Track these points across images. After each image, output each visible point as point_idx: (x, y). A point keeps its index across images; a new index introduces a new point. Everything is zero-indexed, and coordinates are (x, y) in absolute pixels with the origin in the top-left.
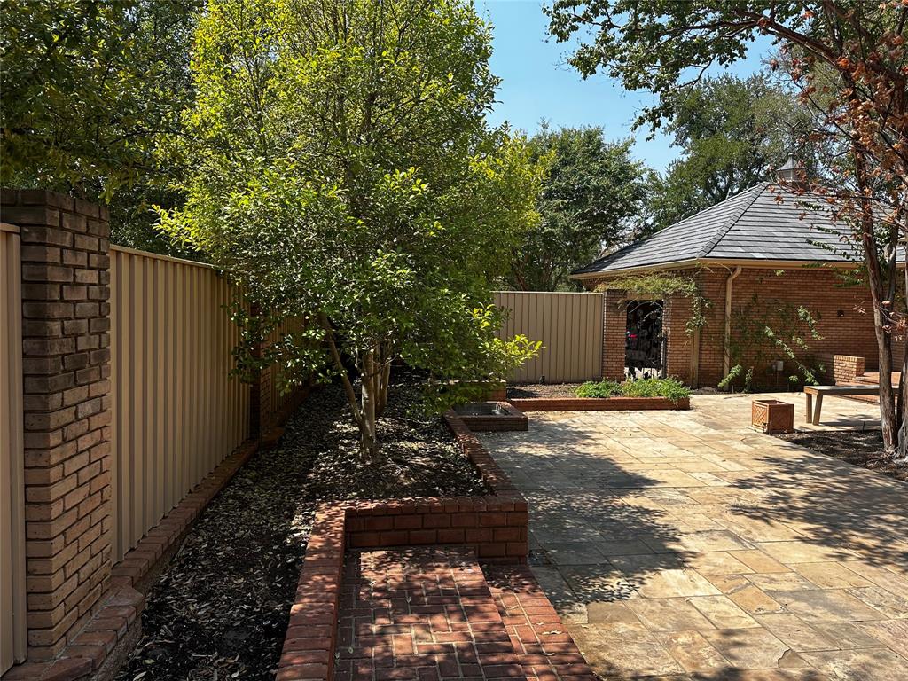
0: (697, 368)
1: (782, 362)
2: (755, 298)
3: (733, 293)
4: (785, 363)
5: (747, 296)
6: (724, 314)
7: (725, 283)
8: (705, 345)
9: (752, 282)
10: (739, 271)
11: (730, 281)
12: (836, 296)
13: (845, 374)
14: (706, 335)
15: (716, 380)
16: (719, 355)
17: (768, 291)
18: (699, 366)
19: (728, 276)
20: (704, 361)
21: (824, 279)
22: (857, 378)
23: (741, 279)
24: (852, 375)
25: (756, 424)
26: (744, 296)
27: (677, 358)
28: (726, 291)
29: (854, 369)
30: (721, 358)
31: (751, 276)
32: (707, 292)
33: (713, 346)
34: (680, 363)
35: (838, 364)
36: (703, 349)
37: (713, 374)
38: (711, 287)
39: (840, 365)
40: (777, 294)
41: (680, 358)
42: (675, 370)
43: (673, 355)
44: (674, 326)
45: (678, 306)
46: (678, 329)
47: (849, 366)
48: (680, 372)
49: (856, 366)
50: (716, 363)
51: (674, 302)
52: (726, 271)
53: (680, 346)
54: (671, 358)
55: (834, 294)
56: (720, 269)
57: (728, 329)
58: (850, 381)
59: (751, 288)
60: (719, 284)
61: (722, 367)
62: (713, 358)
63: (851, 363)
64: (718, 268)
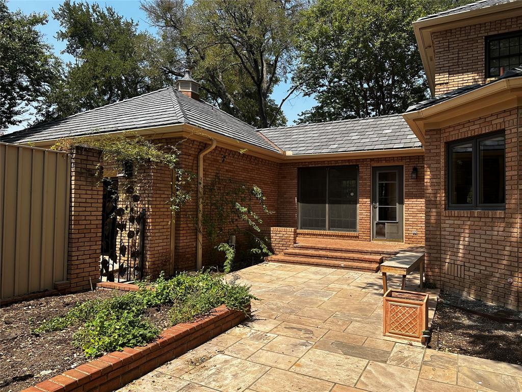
0: (173, 251)
1: (235, 236)
2: (217, 176)
3: (204, 170)
5: (212, 172)
7: (197, 158)
8: (183, 224)
10: (214, 147)
11: (201, 156)
12: (258, 179)
13: (282, 243)
14: (184, 213)
15: (191, 262)
16: (194, 234)
17: (225, 170)
18: (175, 249)
19: (200, 151)
20: (181, 241)
21: (254, 164)
22: (295, 245)
23: (208, 156)
24: (289, 243)
25: (397, 331)
26: (210, 173)
27: (158, 241)
28: (198, 167)
29: (291, 238)
30: (195, 237)
31: (215, 154)
32: (183, 166)
33: (189, 225)
34: (161, 248)
35: (275, 235)
36: (181, 229)
37: (189, 255)
38: (187, 160)
39: (277, 235)
40: (230, 174)
41: (161, 241)
42: (156, 256)
43: (154, 238)
44: (155, 203)
45: (159, 178)
46: (159, 206)
47: (286, 236)
48: (160, 258)
49: (293, 236)
50: (191, 243)
51: (156, 175)
52: (199, 146)
53: (161, 227)
54: (152, 242)
55: (258, 177)
56: (195, 142)
57: (201, 206)
58: (287, 248)
59: (215, 166)
60: (193, 158)
61: (196, 247)
62: (188, 238)
63: (288, 233)
64: (194, 141)
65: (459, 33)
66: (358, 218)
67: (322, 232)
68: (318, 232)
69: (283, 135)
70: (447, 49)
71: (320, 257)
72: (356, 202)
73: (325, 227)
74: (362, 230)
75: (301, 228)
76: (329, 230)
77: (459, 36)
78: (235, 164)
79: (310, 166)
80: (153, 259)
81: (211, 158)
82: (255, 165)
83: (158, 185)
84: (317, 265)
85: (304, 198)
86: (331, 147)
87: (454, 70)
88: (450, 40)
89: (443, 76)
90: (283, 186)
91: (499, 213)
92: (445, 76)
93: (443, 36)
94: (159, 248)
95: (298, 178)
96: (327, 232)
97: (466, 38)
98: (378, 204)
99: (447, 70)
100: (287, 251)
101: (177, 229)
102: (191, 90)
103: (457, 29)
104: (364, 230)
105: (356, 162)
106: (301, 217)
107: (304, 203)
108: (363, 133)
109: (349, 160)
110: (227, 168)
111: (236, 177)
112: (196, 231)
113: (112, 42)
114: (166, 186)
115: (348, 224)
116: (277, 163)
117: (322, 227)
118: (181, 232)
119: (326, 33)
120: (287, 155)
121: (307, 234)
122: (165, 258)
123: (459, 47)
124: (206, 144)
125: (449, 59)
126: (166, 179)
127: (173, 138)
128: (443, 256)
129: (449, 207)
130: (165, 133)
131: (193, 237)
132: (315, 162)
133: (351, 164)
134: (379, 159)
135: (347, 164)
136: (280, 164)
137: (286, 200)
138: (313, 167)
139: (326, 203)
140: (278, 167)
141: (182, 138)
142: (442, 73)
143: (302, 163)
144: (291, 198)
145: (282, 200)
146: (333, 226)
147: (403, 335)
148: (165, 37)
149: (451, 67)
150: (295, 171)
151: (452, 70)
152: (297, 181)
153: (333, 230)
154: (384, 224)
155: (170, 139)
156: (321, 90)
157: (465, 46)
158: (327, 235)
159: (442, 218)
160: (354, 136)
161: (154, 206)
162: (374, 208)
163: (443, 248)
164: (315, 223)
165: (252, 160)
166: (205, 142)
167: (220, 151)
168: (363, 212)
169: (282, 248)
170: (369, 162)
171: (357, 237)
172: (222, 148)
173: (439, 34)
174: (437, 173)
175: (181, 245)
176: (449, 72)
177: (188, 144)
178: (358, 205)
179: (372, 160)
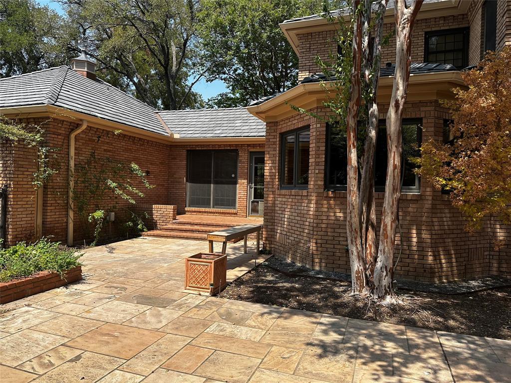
0: (41, 226)
1: (113, 213)
2: (93, 155)
3: (76, 149)
4: (115, 214)
5: (87, 152)
6: (68, 169)
7: (68, 137)
8: (50, 200)
9: (90, 140)
10: (84, 127)
11: (73, 136)
12: (145, 159)
13: (163, 219)
14: (52, 190)
15: (61, 237)
16: (65, 210)
17: (103, 150)
18: (43, 224)
19: (72, 131)
20: (48, 217)
21: (139, 144)
22: (174, 221)
23: (81, 135)
24: (169, 220)
25: (194, 285)
26: (84, 153)
27: (21, 216)
28: (69, 146)
29: (170, 215)
30: (66, 213)
31: (90, 134)
32: (51, 145)
33: (58, 202)
34: (24, 222)
35: (156, 212)
36: (48, 205)
37: (58, 230)
38: (55, 139)
39: (158, 212)
40: (108, 153)
41: (24, 216)
42: (18, 230)
43: (16, 213)
44: (17, 179)
45: (21, 156)
46: (21, 183)
47: (166, 212)
48: (23, 232)
49: (172, 213)
50: (60, 219)
51: (17, 152)
52: (70, 126)
53: (24, 203)
54: (15, 217)
55: (144, 158)
56: (65, 123)
57: (72, 184)
58: (167, 224)
59: (90, 145)
60: (63, 138)
61: (67, 222)
62: (57, 213)
63: (168, 210)
64: (63, 121)
65: (318, 36)
66: (237, 197)
67: (207, 209)
68: (203, 209)
69: (178, 118)
70: (308, 50)
71: (192, 231)
72: (236, 183)
73: (210, 205)
74: (240, 208)
75: (189, 206)
76: (213, 207)
77: (318, 39)
78: (115, 145)
79: (197, 149)
80: (15, 233)
81: (86, 138)
82: (140, 146)
83: (20, 163)
84: (187, 238)
85: (193, 178)
86: (216, 132)
87: (314, 69)
88: (311, 42)
89: (304, 74)
90: (174, 166)
91: (305, 193)
92: (306, 74)
93: (306, 38)
94: (21, 223)
95: (187, 159)
96: (211, 210)
97: (323, 41)
98: (253, 184)
99: (308, 69)
100: (166, 226)
101: (45, 205)
102: (86, 70)
103: (316, 33)
104: (242, 208)
105: (236, 147)
106: (190, 195)
107: (192, 183)
108: (246, 121)
109: (230, 145)
110: (106, 148)
111: (116, 157)
112: (66, 207)
113: (10, 15)
114: (30, 163)
115: (229, 202)
116: (167, 145)
117: (208, 205)
118: (49, 208)
119: (222, 24)
120: (175, 137)
121: (194, 212)
122: (29, 232)
123: (317, 49)
124: (78, 124)
125: (310, 59)
126: (29, 157)
127: (41, 118)
128: (276, 227)
129: (281, 187)
130: (30, 113)
131: (63, 213)
132: (201, 145)
133: (232, 148)
134: (254, 146)
135: (229, 148)
136: (171, 145)
137: (175, 180)
138: (200, 150)
139: (211, 183)
140: (169, 149)
141: (49, 118)
142: (304, 71)
143: (190, 145)
144: (180, 178)
145: (172, 180)
146: (217, 204)
147: (198, 288)
148: (70, 14)
149: (311, 67)
150: (184, 153)
151: (311, 69)
152: (185, 162)
153: (217, 208)
154: (258, 202)
155: (38, 118)
156: (223, 77)
157: (323, 49)
158: (211, 213)
159: (276, 196)
160: (238, 123)
161: (16, 183)
162: (251, 188)
163: (276, 221)
164: (201, 202)
165: (135, 141)
166: (77, 122)
167: (96, 132)
168: (241, 191)
169: (163, 224)
170: (246, 148)
171: (236, 214)
172: (97, 129)
173: (302, 36)
174: (274, 159)
175: (48, 220)
176: (309, 70)
177: (56, 124)
178: (238, 185)
179: (249, 145)
